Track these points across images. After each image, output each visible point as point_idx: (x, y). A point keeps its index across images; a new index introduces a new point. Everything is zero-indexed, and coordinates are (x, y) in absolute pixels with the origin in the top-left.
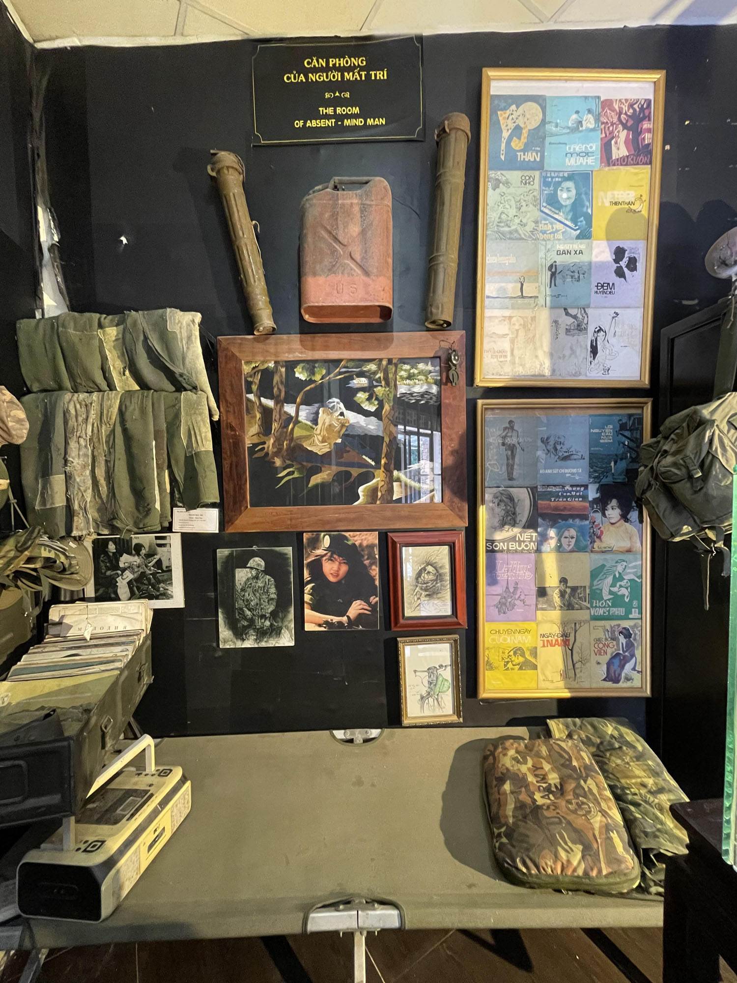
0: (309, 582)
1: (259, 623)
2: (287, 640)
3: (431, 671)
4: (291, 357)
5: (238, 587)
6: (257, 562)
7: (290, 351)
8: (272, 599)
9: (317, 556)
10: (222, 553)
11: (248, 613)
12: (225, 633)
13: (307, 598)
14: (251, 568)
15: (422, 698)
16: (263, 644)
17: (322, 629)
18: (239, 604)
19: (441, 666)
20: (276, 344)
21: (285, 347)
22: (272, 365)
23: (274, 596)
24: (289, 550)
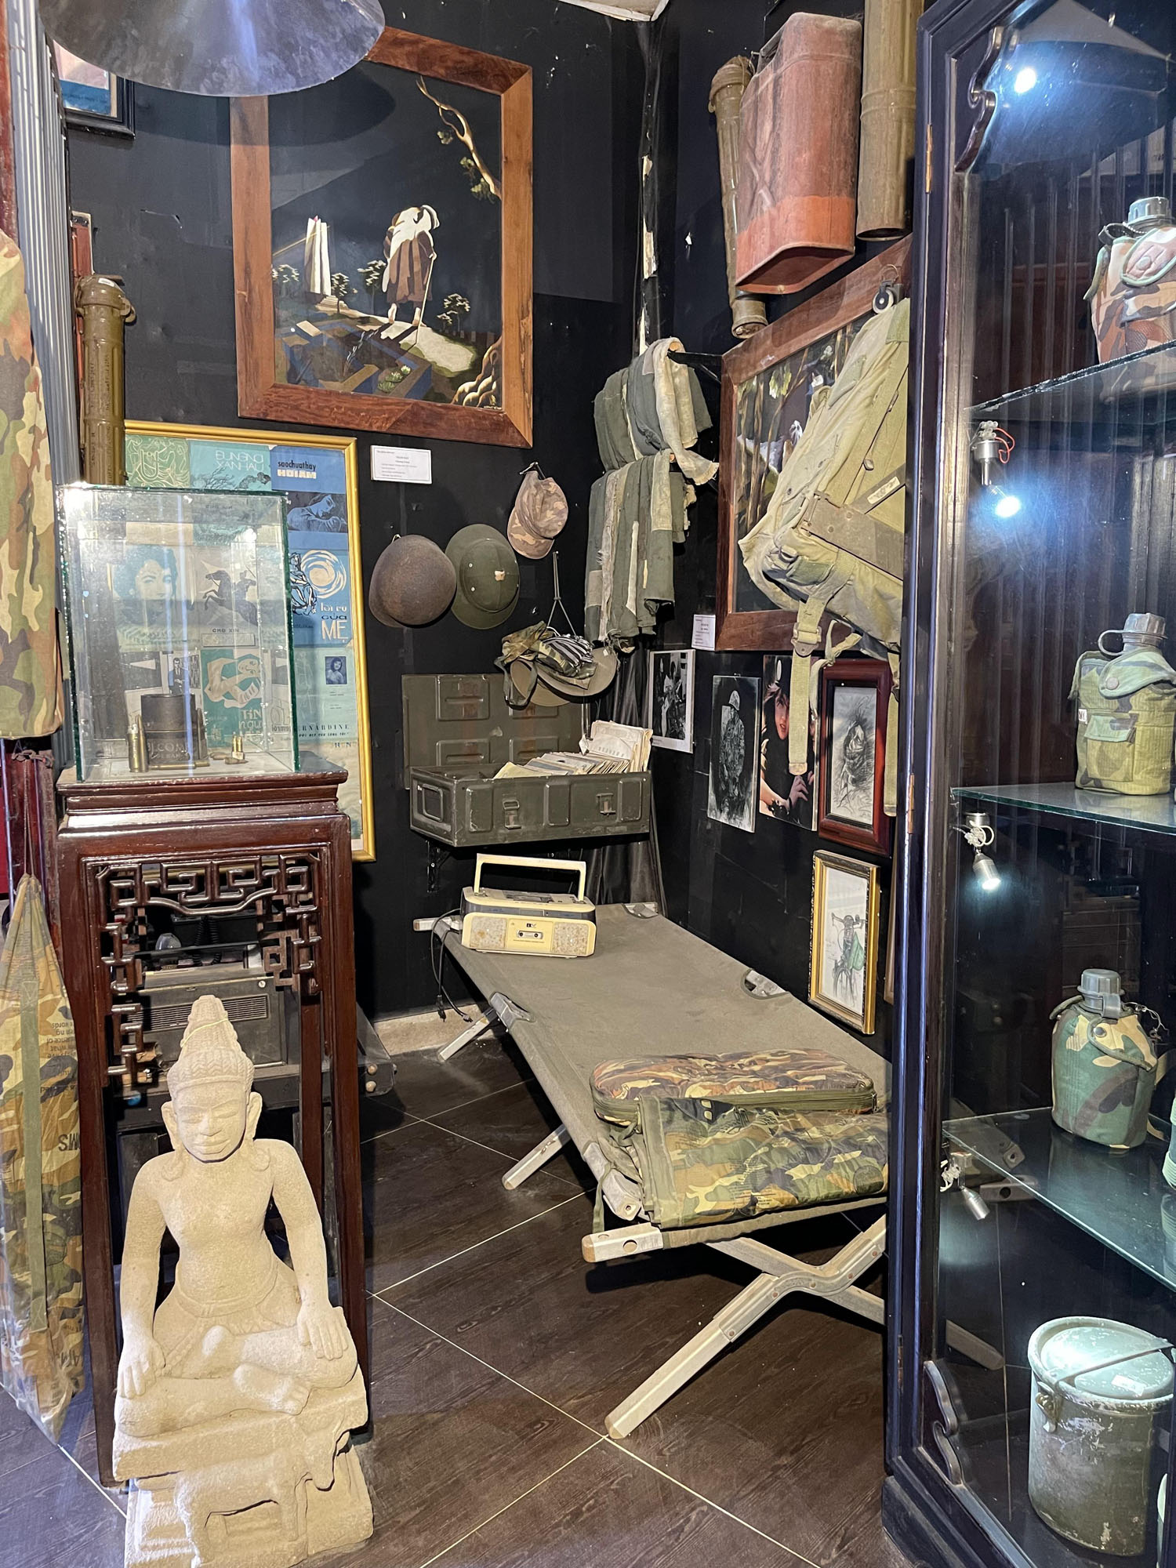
0: (766, 736)
1: (732, 787)
2: (746, 824)
3: (849, 922)
4: (763, 365)
5: (723, 733)
6: (735, 697)
7: (764, 355)
8: (741, 756)
9: (772, 693)
10: (717, 679)
11: (726, 772)
12: (712, 798)
13: (763, 758)
14: (732, 706)
15: (837, 967)
16: (732, 823)
17: (770, 814)
18: (722, 759)
19: (858, 919)
20: (756, 348)
21: (761, 351)
22: (754, 383)
23: (742, 752)
24: (755, 681)
